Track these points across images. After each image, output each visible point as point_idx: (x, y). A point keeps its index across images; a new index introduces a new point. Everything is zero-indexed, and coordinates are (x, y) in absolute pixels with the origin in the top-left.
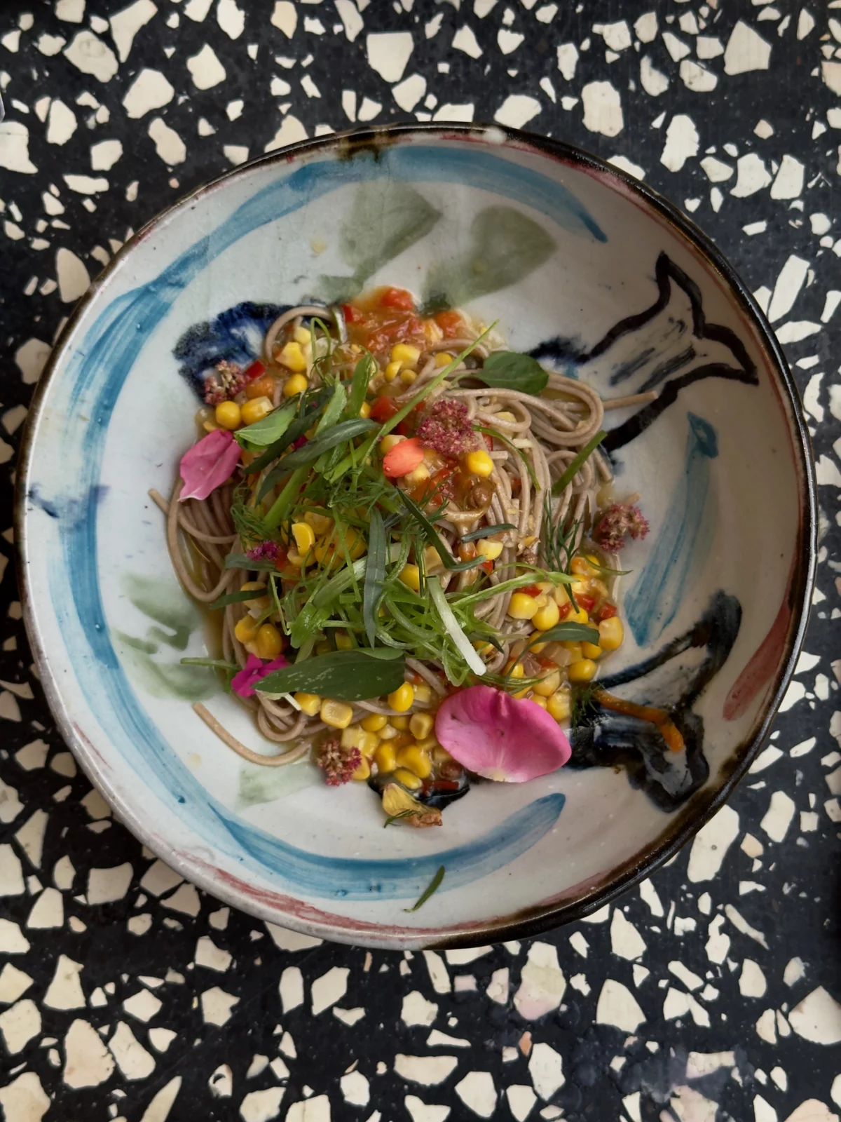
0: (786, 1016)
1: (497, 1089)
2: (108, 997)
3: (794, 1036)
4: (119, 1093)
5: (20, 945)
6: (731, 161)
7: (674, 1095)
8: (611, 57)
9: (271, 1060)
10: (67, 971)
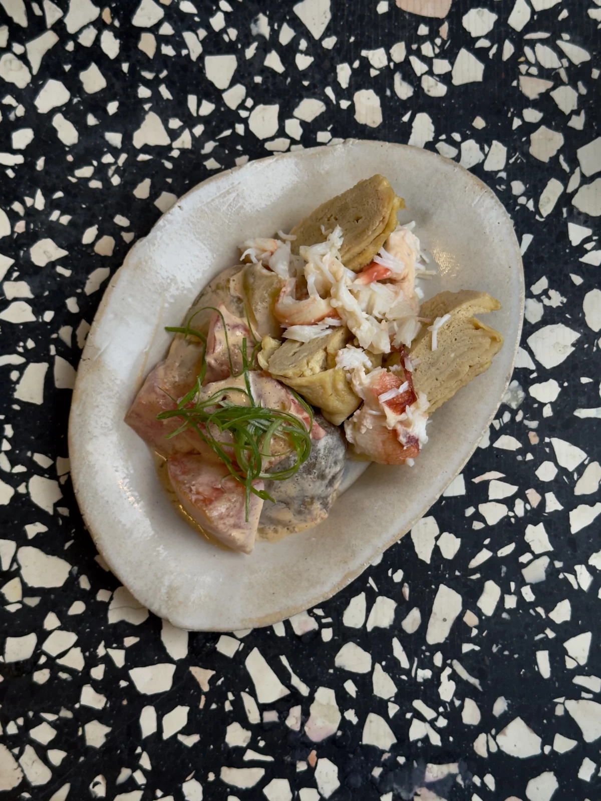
0: (494, 738)
1: (292, 791)
2: (19, 727)
3: (500, 752)
4: (26, 795)
6: (456, 145)
7: (416, 794)
8: (373, 73)
9: (134, 771)
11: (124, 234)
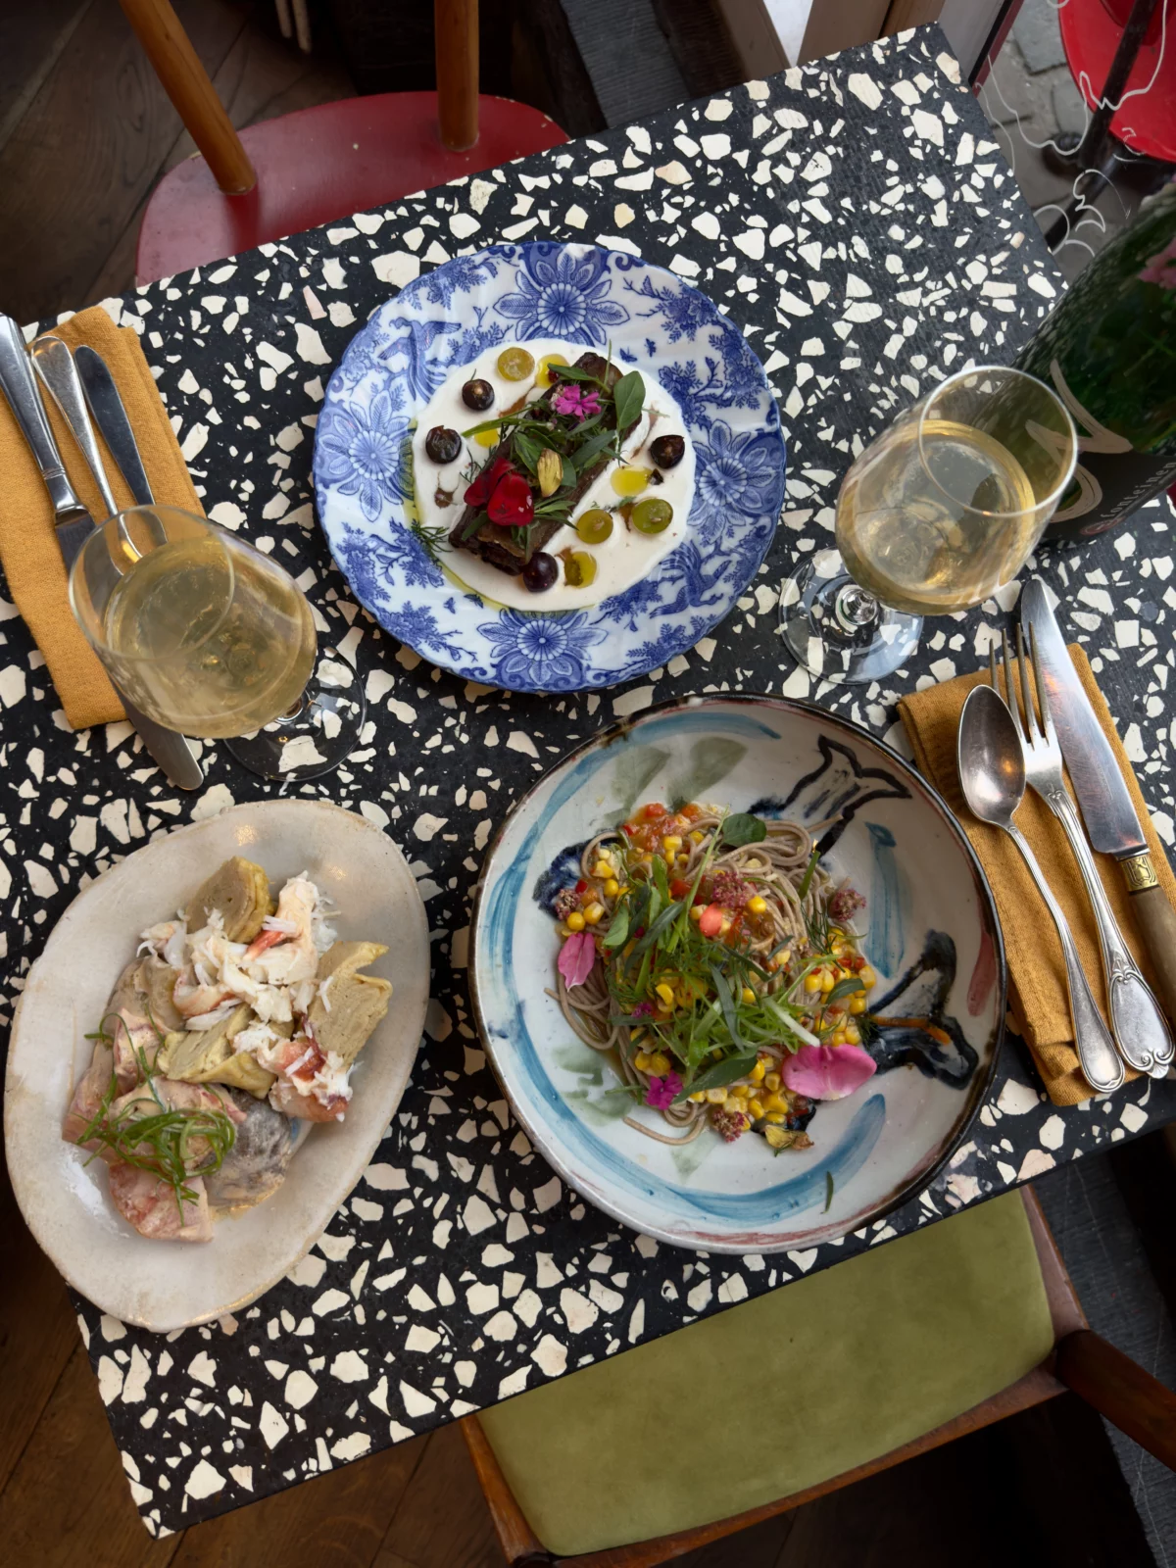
0: (995, 1105)
2: (576, 1266)
3: (1005, 1116)
4: (608, 1325)
5: (510, 1257)
6: (751, 595)
7: (949, 1183)
10: (544, 1260)
11: (491, 784)
